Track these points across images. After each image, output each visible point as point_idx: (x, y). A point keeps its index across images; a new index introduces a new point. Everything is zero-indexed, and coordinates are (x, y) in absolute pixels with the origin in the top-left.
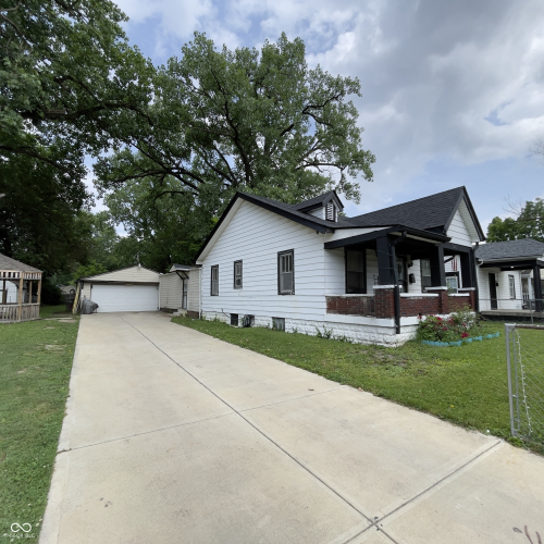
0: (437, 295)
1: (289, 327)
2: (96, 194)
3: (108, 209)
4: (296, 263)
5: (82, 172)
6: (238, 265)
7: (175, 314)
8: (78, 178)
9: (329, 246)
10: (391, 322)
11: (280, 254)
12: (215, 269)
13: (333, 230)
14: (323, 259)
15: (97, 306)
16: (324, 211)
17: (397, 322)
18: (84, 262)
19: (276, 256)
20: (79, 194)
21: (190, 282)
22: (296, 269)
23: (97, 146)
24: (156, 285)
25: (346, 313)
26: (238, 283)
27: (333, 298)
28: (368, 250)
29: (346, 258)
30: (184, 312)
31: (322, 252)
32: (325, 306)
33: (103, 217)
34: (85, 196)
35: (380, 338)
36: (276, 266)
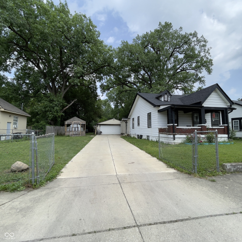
0: (200, 127)
1: (150, 139)
2: (101, 94)
3: (107, 98)
4: (152, 117)
5: (96, 89)
6: (139, 118)
7: (124, 135)
8: (96, 90)
9: (159, 111)
10: (172, 136)
11: (148, 114)
12: (133, 119)
13: (159, 106)
14: (157, 116)
15: (101, 132)
16: (163, 98)
17: (174, 136)
18: (100, 117)
20: (96, 95)
21: (128, 124)
22: (152, 119)
23: (101, 79)
26: (139, 124)
28: (179, 111)
30: (126, 134)
31: (157, 113)
32: (158, 131)
33: (106, 101)
34: (98, 96)
35: (170, 141)
36: (147, 118)
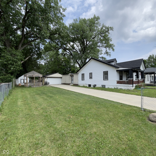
0: (138, 80)
1: (106, 87)
4: (109, 74)
6: (91, 74)
7: (70, 85)
11: (104, 72)
12: (83, 74)
14: (116, 73)
17: (133, 85)
19: (103, 72)
21: (74, 77)
24: (61, 78)
25: (122, 84)
27: (118, 81)
29: (120, 73)
36: (103, 74)
